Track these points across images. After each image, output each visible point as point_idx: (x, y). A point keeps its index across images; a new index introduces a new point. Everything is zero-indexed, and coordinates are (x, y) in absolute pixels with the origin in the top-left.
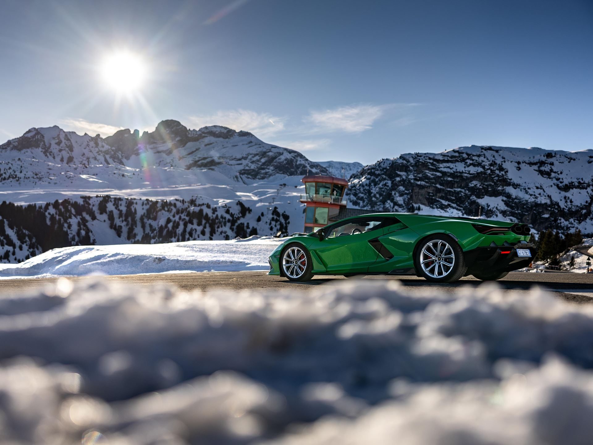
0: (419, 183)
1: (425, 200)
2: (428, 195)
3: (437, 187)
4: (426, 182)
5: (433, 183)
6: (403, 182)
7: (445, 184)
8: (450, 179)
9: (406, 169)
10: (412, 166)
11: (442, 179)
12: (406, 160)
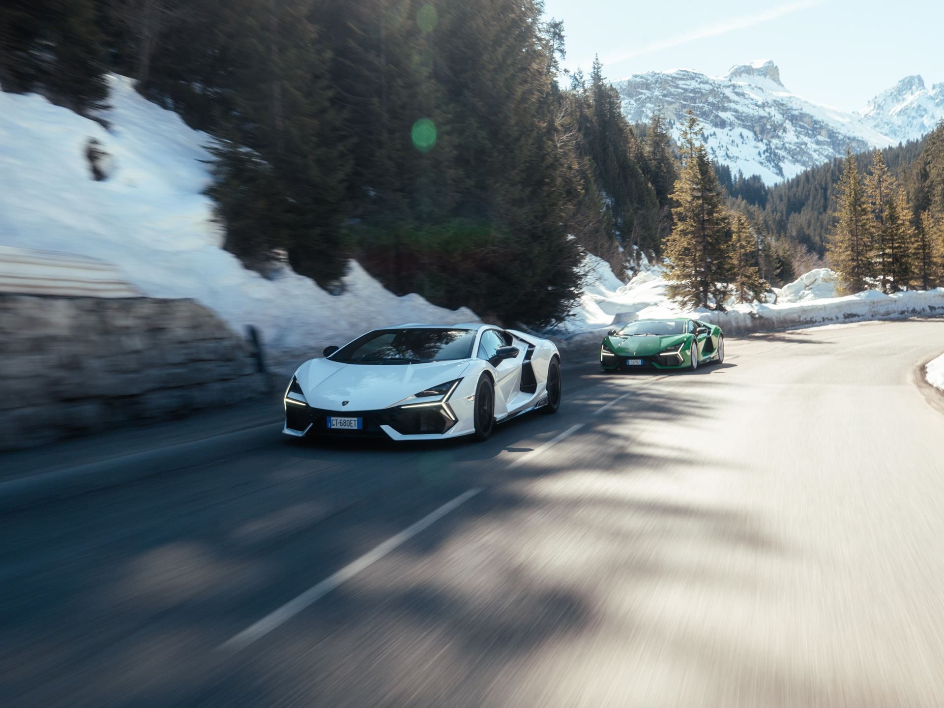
0: (667, 99)
1: (674, 116)
2: (676, 111)
3: (682, 103)
4: (672, 98)
5: (677, 99)
6: (649, 99)
7: (688, 100)
8: (692, 95)
9: (646, 87)
10: (653, 84)
11: (684, 95)
12: (644, 78)
